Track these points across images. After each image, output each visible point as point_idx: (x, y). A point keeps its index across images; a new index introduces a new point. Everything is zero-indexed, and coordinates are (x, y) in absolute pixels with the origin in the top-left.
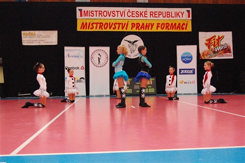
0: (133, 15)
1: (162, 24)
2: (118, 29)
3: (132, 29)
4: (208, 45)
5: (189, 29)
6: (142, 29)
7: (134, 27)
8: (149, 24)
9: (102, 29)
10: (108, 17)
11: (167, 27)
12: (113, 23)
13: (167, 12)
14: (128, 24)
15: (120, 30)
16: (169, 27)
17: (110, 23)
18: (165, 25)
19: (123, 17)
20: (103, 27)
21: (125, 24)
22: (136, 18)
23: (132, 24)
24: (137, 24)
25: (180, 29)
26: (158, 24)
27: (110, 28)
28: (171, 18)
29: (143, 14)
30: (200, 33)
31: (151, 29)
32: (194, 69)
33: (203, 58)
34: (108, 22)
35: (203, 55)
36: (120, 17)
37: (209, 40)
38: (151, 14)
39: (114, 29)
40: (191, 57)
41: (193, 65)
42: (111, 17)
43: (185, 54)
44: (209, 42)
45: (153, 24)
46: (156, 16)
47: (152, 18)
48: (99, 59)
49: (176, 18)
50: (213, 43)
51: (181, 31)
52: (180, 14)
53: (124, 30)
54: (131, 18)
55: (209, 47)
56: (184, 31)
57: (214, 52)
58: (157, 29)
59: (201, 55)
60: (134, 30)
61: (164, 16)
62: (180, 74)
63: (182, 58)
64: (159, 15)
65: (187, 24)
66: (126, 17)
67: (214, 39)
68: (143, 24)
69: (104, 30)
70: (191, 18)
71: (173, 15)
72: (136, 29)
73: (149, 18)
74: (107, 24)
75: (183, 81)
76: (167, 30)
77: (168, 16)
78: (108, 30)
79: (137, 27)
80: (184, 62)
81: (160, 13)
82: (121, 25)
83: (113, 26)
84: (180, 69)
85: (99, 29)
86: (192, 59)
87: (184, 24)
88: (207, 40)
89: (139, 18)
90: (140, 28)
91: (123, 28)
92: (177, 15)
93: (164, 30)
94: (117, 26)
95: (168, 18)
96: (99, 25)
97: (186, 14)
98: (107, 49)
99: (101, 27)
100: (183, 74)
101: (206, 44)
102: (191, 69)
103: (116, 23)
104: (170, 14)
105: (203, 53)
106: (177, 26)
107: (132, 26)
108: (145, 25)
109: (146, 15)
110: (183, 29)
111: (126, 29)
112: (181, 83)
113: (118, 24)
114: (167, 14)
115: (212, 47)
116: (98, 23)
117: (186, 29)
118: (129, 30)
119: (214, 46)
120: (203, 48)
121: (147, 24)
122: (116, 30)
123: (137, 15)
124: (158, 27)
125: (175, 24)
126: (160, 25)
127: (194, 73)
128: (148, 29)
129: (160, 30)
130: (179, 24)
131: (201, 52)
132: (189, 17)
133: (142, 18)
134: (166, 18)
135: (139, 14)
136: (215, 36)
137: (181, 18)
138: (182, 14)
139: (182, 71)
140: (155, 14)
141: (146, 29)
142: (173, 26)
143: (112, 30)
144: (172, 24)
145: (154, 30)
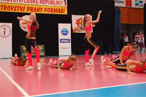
0: (28, 2)
1: (48, 8)
2: (18, 10)
3: (27, 11)
4: (78, 24)
5: (66, 13)
6: (35, 11)
7: (29, 10)
8: (39, 8)
9: (6, 10)
10: (10, 2)
11: (51, 11)
12: (14, 6)
13: (52, 1)
14: (24, 7)
15: (19, 11)
16: (53, 11)
17: (11, 6)
18: (50, 10)
19: (21, 3)
20: (6, 9)
21: (23, 7)
22: (30, 4)
23: (28, 7)
24: (31, 8)
25: (60, 13)
26: (45, 8)
27: (12, 10)
28: (54, 5)
29: (35, 1)
30: (73, 16)
31: (41, 12)
32: (69, 39)
33: (75, 32)
34: (10, 5)
35: (75, 30)
36: (19, 2)
37: (78, 20)
38: (40, 2)
39: (14, 10)
40: (68, 32)
41: (69, 36)
42: (13, 2)
43: (63, 29)
44: (78, 22)
45: (42, 8)
46: (44, 3)
47: (41, 4)
48: (4, 32)
49: (57, 5)
50: (81, 23)
51: (61, 14)
52: (60, 2)
53: (22, 12)
54: (27, 3)
55: (78, 25)
56: (63, 14)
57: (81, 28)
58: (45, 12)
59: (73, 30)
60: (29, 12)
61: (49, 3)
62: (61, 42)
63: (62, 32)
64: (46, 2)
65: (64, 9)
66: (23, 3)
67: (81, 20)
68: (35, 8)
69: (7, 11)
70: (67, 6)
71: (56, 3)
72: (31, 11)
73: (39, 4)
74: (10, 7)
75: (62, 47)
76: (51, 13)
77: (52, 3)
78: (10, 11)
79: (31, 10)
80: (63, 34)
81: (47, 1)
82: (20, 8)
83: (14, 9)
84: (60, 39)
85: (4, 10)
86: (68, 33)
87: (62, 9)
88: (77, 20)
89: (32, 4)
90: (33, 10)
91: (21, 10)
92: (58, 3)
93: (50, 13)
94: (17, 8)
95: (52, 5)
96: (3, 7)
97: (63, 3)
98: (10, 25)
99: (5, 9)
100: (63, 42)
101: (77, 23)
102: (68, 39)
103: (16, 7)
104: (54, 2)
105: (75, 29)
106: (58, 10)
107: (28, 9)
108: (37, 9)
109: (37, 2)
110: (62, 13)
111: (24, 11)
112: (61, 48)
113: (18, 7)
114: (52, 2)
115: (80, 25)
116: (3, 6)
117: (64, 13)
118: (25, 11)
119: (81, 24)
120: (75, 26)
121: (38, 8)
122: (16, 11)
123: (31, 2)
124: (45, 10)
125: (57, 9)
126: (47, 9)
127: (69, 42)
128: (39, 12)
129: (46, 13)
130: (60, 9)
131: (73, 28)
132: (66, 5)
133: (34, 4)
134: (51, 5)
135: (32, 1)
136: (82, 18)
137: (60, 5)
138: (61, 3)
139: (62, 41)
140: (43, 2)
141: (37, 12)
142: (56, 10)
143: (13, 11)
144: (55, 9)
145: (43, 12)
